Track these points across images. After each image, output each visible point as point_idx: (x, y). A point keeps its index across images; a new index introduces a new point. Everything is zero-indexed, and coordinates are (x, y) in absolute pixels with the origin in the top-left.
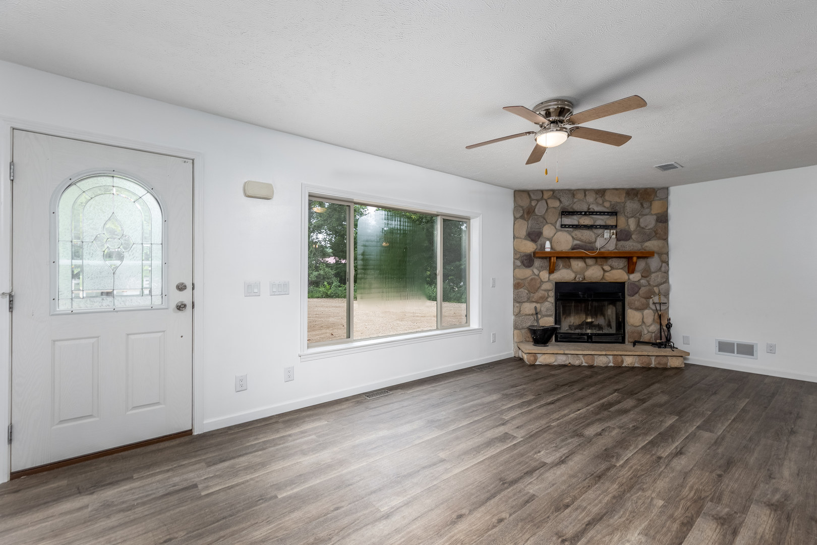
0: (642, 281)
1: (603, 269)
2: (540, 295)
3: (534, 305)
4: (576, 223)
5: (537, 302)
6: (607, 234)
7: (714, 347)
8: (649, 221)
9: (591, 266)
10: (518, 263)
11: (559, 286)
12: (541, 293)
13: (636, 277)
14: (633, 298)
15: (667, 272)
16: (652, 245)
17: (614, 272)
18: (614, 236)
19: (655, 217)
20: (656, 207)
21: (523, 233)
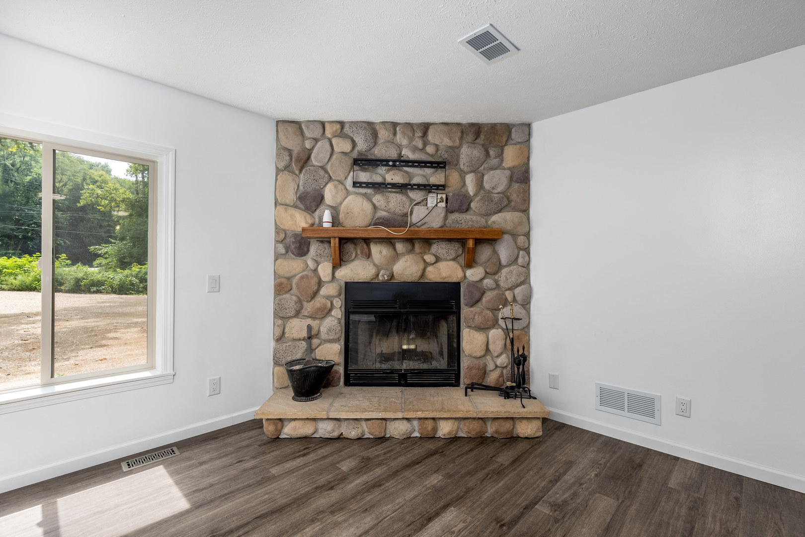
0: (485, 281)
1: (424, 261)
2: (318, 305)
3: (309, 321)
4: (378, 179)
5: (312, 317)
6: (432, 199)
7: (593, 399)
8: (497, 180)
9: (403, 254)
10: (281, 249)
11: (350, 288)
12: (319, 302)
13: (474, 274)
14: (472, 309)
15: (527, 266)
16: (503, 219)
17: (442, 265)
18: (443, 204)
19: (508, 173)
20: (510, 156)
21: (291, 196)
